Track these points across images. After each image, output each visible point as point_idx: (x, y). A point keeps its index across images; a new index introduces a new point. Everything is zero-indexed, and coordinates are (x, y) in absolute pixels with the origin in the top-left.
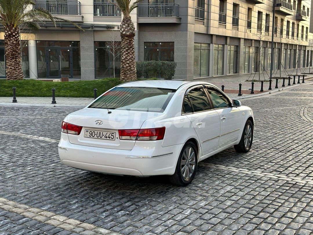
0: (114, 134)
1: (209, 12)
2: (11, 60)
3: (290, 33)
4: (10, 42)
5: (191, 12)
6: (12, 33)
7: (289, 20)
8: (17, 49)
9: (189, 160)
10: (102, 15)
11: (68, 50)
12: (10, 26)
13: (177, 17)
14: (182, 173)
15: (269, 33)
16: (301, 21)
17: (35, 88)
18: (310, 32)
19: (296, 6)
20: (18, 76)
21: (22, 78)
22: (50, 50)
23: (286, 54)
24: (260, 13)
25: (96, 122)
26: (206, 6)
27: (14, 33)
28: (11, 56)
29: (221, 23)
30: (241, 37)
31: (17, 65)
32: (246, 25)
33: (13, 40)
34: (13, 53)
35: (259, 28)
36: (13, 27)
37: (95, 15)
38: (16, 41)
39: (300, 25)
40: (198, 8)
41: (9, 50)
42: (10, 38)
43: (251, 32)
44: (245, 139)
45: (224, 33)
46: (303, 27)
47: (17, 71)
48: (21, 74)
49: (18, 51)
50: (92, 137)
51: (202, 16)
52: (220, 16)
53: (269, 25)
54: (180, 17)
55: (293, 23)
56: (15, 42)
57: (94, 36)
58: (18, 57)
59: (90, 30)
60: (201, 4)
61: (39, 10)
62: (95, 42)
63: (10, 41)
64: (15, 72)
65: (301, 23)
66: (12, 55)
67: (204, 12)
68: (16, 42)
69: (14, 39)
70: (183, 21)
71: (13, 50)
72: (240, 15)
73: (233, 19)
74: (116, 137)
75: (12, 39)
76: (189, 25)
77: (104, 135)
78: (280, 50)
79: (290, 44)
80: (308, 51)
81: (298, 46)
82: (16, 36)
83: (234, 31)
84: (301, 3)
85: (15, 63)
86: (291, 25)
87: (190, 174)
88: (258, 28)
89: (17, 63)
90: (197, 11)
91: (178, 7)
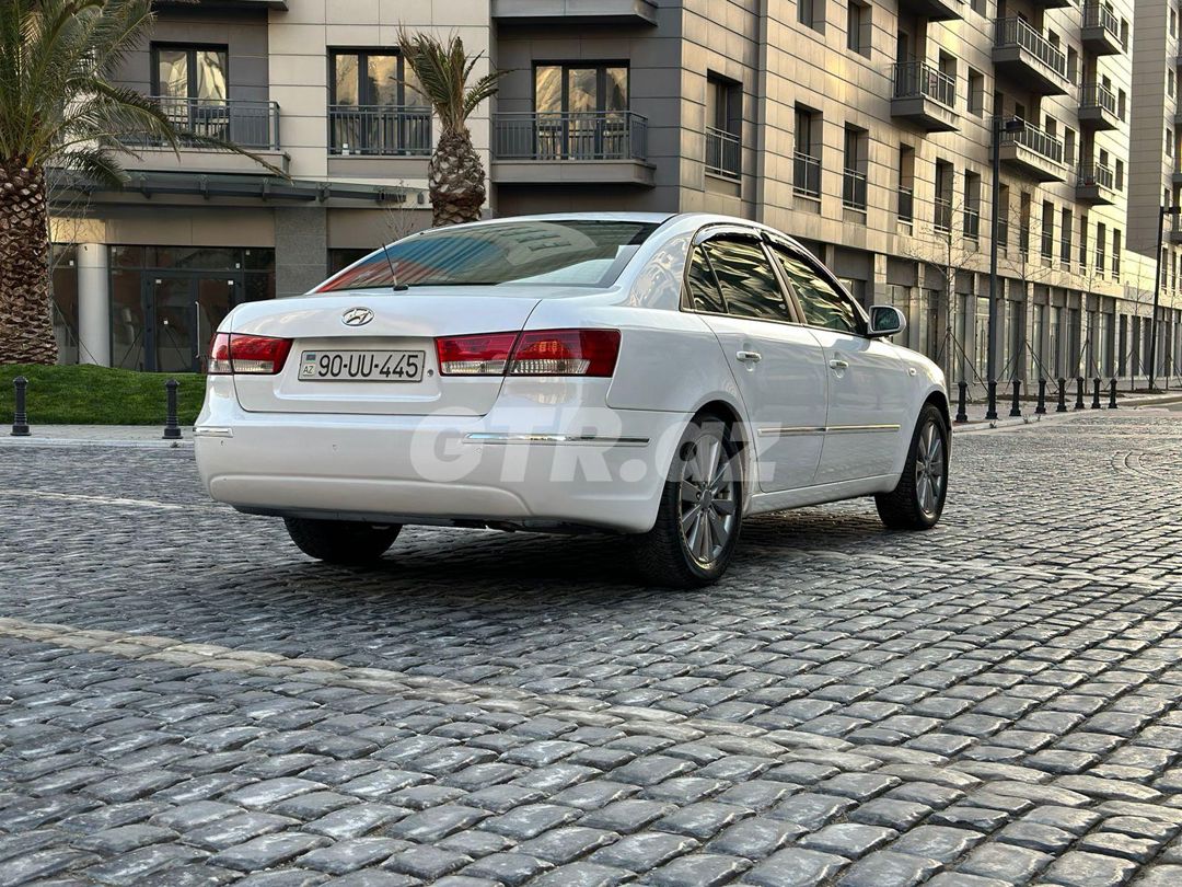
0: (416, 356)
1: (757, 150)
2: (12, 288)
3: (1057, 248)
4: (9, 222)
5: (692, 144)
6: (18, 188)
7: (1051, 199)
8: (37, 250)
9: (712, 488)
10: (358, 152)
11: (231, 283)
12: (12, 160)
13: (640, 162)
14: (683, 531)
15: (977, 243)
16: (1095, 207)
17: (100, 394)
18: (1127, 248)
19: (1077, 150)
20: (38, 351)
21: (50, 357)
22: (159, 281)
23: (1041, 323)
24: (943, 167)
25: (348, 317)
26: (745, 128)
27: (26, 187)
28: (10, 275)
29: (803, 193)
30: (876, 250)
31: (32, 309)
32: (896, 209)
33: (22, 215)
34: (22, 262)
35: (943, 218)
36: (24, 167)
37: (333, 152)
38: (34, 217)
39: (1089, 220)
40: (717, 132)
41: (4, 253)
42: (10, 207)
43: (911, 234)
44: (920, 473)
45: (813, 229)
46: (1101, 227)
47: (33, 332)
48: (49, 343)
49: (40, 255)
50: (329, 376)
51: (733, 164)
52: (799, 167)
53: (978, 213)
54: (651, 161)
55: (1066, 213)
56: (28, 223)
57: (328, 231)
58: (37, 276)
59: (312, 208)
60: (729, 120)
61: (122, 99)
62: (330, 250)
63: (8, 216)
64: (24, 335)
65: (1095, 215)
66: (17, 269)
67: (738, 148)
68: (33, 220)
69: (25, 210)
70: (661, 178)
71: (21, 252)
72: (872, 168)
73: (847, 181)
74: (426, 370)
75: (19, 210)
76: (683, 191)
77: (376, 366)
78: (1019, 307)
79: (1056, 289)
80: (1123, 317)
81: (1084, 296)
82: (33, 200)
83: (852, 226)
84: (1093, 141)
85: (25, 299)
86: (1058, 218)
87: (714, 548)
88: (937, 221)
89: (35, 302)
90: (713, 144)
91: (645, 125)
